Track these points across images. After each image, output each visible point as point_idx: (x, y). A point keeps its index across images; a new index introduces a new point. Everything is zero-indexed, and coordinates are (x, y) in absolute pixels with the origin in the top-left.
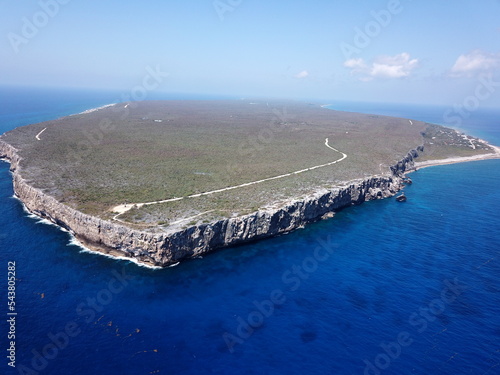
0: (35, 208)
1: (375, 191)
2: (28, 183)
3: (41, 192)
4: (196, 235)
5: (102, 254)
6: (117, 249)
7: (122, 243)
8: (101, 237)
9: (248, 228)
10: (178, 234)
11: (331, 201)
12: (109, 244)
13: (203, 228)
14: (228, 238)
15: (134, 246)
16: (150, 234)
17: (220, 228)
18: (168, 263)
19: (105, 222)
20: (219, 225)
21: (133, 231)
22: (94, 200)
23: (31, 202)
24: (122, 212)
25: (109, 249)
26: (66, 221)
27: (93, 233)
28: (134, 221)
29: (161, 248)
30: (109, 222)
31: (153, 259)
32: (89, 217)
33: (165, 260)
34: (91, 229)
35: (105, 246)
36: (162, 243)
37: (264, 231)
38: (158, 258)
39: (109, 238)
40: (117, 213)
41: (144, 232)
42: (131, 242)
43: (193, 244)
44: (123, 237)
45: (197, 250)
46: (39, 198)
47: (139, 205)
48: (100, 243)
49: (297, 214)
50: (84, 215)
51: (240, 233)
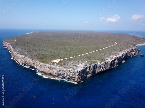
0: (21, 62)
1: (133, 53)
2: (18, 53)
3: (23, 56)
4: (88, 70)
5: (52, 78)
6: (58, 76)
7: (60, 74)
8: (51, 72)
9: (104, 67)
10: (83, 70)
11: (124, 57)
12: (55, 74)
13: (90, 67)
14: (97, 71)
15: (66, 75)
16: (73, 70)
17: (95, 67)
18: (80, 81)
19: (52, 66)
20: (95, 66)
21: (65, 69)
22: (44, 58)
23: (20, 60)
24: (57, 62)
25: (54, 76)
26: (35, 66)
27: (47, 70)
28: (64, 65)
29: (78, 75)
30: (54, 66)
31: (74, 80)
32: (45, 64)
33: (79, 80)
34: (46, 69)
35: (53, 75)
36: (78, 73)
37: (108, 68)
38: (76, 79)
39: (54, 72)
40: (55, 63)
41: (70, 69)
42: (65, 74)
43: (87, 74)
44: (61, 72)
45: (88, 76)
46: (23, 58)
47: (62, 59)
48: (50, 74)
49: (116, 61)
50: (43, 64)
51: (101, 69)
